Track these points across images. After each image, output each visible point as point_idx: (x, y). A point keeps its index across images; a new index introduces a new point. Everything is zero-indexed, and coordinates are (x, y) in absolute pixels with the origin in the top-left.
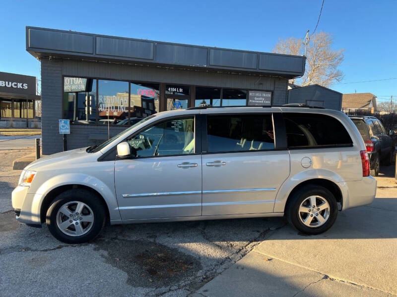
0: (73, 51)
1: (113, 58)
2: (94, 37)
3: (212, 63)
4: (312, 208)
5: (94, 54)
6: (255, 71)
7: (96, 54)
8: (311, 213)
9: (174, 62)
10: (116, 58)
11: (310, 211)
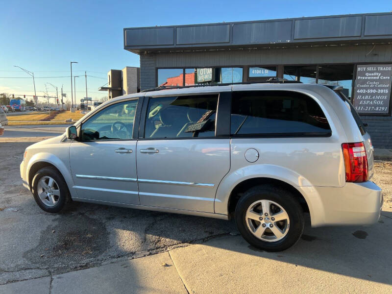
0: (157, 44)
1: (191, 46)
2: (174, 29)
3: (297, 36)
4: (263, 216)
5: (175, 45)
6: (358, 39)
7: (176, 45)
8: (263, 222)
9: (252, 42)
10: (194, 46)
11: (261, 220)
